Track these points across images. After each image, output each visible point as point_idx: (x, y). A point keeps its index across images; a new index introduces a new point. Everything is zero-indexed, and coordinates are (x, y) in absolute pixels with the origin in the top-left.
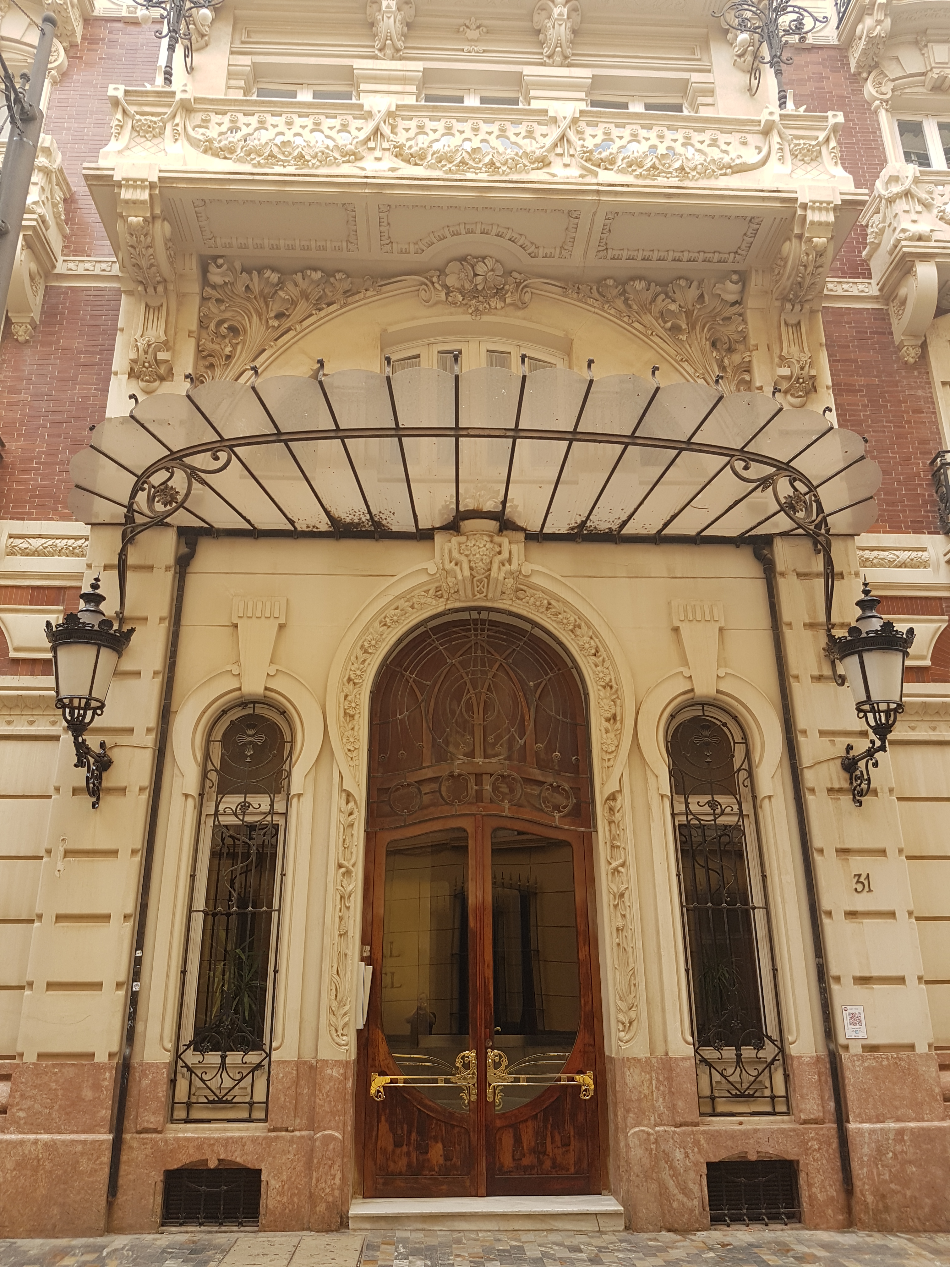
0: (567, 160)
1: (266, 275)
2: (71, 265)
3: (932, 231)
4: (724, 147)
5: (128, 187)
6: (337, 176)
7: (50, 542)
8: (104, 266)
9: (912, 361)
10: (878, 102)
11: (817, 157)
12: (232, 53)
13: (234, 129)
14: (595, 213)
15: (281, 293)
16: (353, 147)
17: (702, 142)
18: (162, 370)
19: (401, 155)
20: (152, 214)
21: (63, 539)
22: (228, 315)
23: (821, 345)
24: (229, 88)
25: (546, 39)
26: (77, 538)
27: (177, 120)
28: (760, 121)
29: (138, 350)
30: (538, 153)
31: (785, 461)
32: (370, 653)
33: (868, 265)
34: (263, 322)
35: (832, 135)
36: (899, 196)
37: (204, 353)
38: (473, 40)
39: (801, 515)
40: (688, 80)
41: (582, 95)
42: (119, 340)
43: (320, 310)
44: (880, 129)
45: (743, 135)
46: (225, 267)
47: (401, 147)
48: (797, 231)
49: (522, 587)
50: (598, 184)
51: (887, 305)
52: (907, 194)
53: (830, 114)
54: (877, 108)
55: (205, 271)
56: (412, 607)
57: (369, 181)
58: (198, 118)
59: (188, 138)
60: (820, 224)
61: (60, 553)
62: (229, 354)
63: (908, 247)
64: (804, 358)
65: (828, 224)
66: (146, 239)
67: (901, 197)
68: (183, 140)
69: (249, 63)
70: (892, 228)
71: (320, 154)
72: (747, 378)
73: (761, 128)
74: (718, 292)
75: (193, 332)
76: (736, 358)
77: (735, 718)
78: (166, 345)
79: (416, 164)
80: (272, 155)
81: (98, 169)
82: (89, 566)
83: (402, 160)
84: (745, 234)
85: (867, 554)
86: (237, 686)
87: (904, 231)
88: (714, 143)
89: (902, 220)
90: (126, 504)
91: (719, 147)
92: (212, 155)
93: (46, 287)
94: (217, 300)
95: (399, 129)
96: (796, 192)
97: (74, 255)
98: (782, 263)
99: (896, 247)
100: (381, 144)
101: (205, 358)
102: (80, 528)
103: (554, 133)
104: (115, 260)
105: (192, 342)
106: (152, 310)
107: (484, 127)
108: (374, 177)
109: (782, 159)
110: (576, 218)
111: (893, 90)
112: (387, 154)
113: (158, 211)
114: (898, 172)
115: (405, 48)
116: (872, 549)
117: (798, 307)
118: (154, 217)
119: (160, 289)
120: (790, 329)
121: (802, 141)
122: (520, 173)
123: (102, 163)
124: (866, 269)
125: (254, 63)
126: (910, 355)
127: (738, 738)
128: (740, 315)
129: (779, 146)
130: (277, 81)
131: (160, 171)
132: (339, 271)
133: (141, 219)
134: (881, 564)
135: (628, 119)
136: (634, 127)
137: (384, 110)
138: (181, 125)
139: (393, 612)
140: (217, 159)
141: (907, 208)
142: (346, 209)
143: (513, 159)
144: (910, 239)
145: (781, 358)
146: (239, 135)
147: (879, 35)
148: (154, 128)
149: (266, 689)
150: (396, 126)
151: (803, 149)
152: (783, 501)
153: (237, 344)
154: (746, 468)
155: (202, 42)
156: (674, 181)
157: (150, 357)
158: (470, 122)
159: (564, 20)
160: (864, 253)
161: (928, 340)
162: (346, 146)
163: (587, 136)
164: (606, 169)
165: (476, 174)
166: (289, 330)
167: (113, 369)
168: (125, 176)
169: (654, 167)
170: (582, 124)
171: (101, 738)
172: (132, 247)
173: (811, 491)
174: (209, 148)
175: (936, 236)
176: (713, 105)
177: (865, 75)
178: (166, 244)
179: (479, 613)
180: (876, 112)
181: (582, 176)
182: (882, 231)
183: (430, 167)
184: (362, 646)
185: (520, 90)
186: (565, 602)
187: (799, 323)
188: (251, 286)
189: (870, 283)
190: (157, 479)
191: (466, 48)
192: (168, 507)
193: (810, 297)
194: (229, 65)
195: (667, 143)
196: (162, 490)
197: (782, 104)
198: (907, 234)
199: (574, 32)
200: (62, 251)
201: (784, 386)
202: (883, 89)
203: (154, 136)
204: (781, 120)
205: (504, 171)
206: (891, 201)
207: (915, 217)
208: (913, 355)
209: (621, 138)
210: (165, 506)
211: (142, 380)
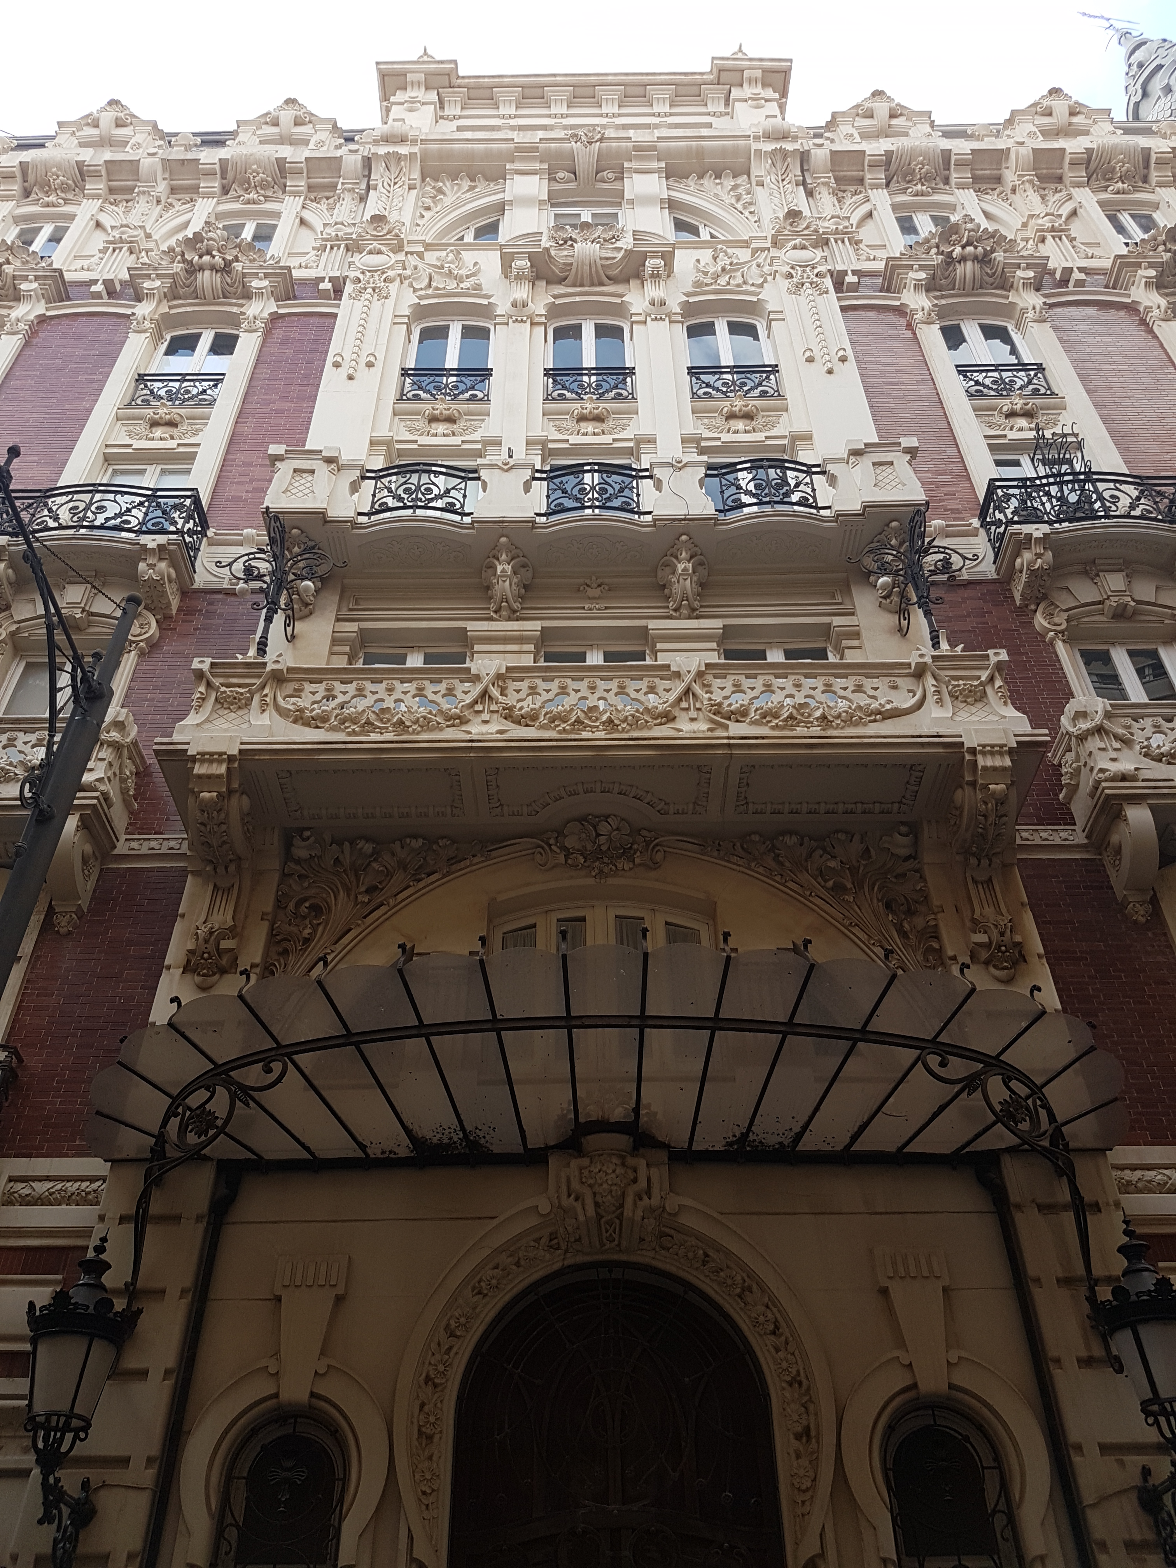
0: (693, 714)
1: (359, 846)
2: (134, 844)
3: (1136, 769)
4: (872, 693)
5: (202, 761)
6: (439, 741)
7: (59, 1187)
8: (172, 843)
9: (1142, 920)
10: (1052, 633)
11: (982, 697)
12: (338, 620)
13: (330, 697)
14: (728, 768)
15: (375, 865)
16: (458, 711)
17: (845, 689)
18: (224, 962)
19: (511, 716)
20: (228, 788)
21: (76, 1181)
22: (312, 892)
23: (1022, 904)
24: (333, 654)
25: (671, 593)
26: (92, 1179)
27: (266, 691)
28: (910, 664)
29: (197, 939)
30: (661, 708)
31: (994, 1054)
32: (458, 1337)
33: (1069, 809)
34: (352, 897)
35: (997, 674)
36: (1090, 733)
37: (278, 937)
38: (594, 598)
39: (1025, 1126)
40: (830, 624)
41: (714, 645)
42: (179, 928)
43: (419, 880)
44: (1059, 661)
45: (892, 679)
46: (312, 839)
47: (511, 708)
48: (968, 777)
49: (667, 1230)
50: (728, 738)
51: (1100, 854)
52: (1099, 730)
53: (990, 652)
54: (1052, 640)
55: (288, 845)
56: (518, 1264)
57: (474, 744)
58: (290, 688)
59: (278, 708)
60: (995, 769)
61: (69, 1200)
62: (307, 936)
63: (1111, 789)
64: (1003, 921)
65: (1004, 769)
66: (219, 815)
67: (1093, 734)
68: (271, 711)
69: (356, 629)
70: (1088, 768)
71: (421, 719)
72: (936, 945)
73: (912, 671)
74: (886, 845)
75: (267, 914)
76: (919, 922)
77: (980, 1428)
78: (232, 932)
79: (527, 725)
80: (368, 723)
81: (171, 744)
82: (102, 1218)
83: (512, 722)
84: (908, 783)
85: (1127, 1175)
86: (273, 1391)
87: (1102, 770)
88: (859, 689)
89: (1098, 758)
90: (156, 1133)
91: (865, 693)
92: (303, 724)
93: (102, 870)
94: (300, 877)
95: (510, 691)
96: (961, 736)
97: (139, 834)
98: (958, 813)
99: (1097, 789)
100: (489, 707)
101: (279, 942)
102: (96, 1166)
103: (679, 688)
104: (186, 836)
105: (265, 926)
106: (220, 893)
107: (601, 685)
108: (480, 741)
109: (940, 702)
110: (708, 772)
111: (1067, 621)
112: (495, 716)
113: (235, 785)
114: (1085, 706)
115: (522, 608)
116: (1134, 1168)
117: (985, 862)
118: (230, 792)
119: (232, 868)
120: (980, 887)
121: (961, 682)
122: (641, 729)
123: (176, 738)
124: (1066, 814)
125: (361, 630)
126: (1140, 913)
127: (988, 1461)
128: (917, 871)
129: (933, 689)
130: (386, 645)
131: (242, 743)
132: (443, 838)
133: (215, 794)
134: (1149, 1188)
135: (760, 669)
136: (767, 677)
137: (492, 672)
138: (271, 695)
139: (490, 1273)
140: (307, 729)
141: (1102, 745)
142: (450, 774)
143: (633, 716)
144: (1112, 779)
145: (973, 920)
146: (333, 704)
147: (1041, 568)
148: (240, 700)
149: (313, 1395)
150: (506, 688)
151: (964, 690)
152: (998, 1108)
153: (319, 924)
154: (943, 1064)
155: (306, 611)
156: (816, 730)
157: (211, 946)
158: (586, 681)
159: (689, 575)
160: (1061, 796)
161: (1158, 894)
162: (450, 710)
163: (714, 688)
164: (737, 721)
165: (593, 732)
166: (382, 904)
167: (166, 963)
168: (200, 749)
169: (791, 717)
170: (709, 678)
171: (86, 1473)
172: (201, 824)
173: (1033, 1093)
174: (299, 718)
175: (1144, 774)
176: (860, 647)
177: (1033, 607)
178: (243, 819)
179: (610, 1271)
180: (1052, 643)
181: (709, 730)
182: (1078, 771)
183: (542, 727)
184: (448, 1325)
185: (646, 644)
186: (728, 1253)
187: (990, 879)
188: (341, 858)
189: (1074, 830)
190: (196, 1099)
191: (587, 606)
192: (203, 1138)
193: (998, 850)
194: (334, 632)
195: (805, 691)
196: (198, 1116)
197: (936, 645)
198: (1107, 774)
199: (701, 585)
200: (127, 829)
201: (984, 955)
202: (1056, 620)
203: (240, 708)
204: (933, 661)
205: (623, 729)
206: (1082, 738)
207: (1114, 755)
208: (1142, 912)
209: (753, 689)
210: (199, 1137)
211: (199, 974)
